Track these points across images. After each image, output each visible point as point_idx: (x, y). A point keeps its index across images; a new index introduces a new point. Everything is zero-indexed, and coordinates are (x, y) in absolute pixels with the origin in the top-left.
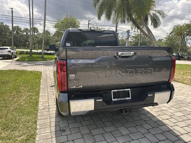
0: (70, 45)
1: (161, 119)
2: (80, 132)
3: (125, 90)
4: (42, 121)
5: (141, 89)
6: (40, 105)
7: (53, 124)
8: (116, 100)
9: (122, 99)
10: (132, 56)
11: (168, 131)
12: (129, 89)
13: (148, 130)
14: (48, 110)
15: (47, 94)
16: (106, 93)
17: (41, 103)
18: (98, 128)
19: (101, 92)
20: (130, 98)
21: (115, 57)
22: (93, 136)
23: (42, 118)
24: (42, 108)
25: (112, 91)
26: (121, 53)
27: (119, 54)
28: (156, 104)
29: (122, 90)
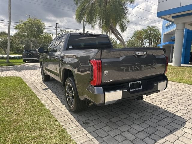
0: (72, 48)
1: (156, 105)
2: (102, 122)
3: (138, 82)
4: (61, 119)
5: (147, 81)
6: (47, 107)
7: (74, 120)
8: (132, 90)
9: (136, 89)
10: (145, 55)
11: (165, 112)
12: (140, 81)
13: (151, 113)
14: (59, 110)
15: (46, 97)
16: (125, 85)
17: (47, 105)
18: (114, 117)
19: (122, 85)
20: (141, 88)
21: (134, 56)
22: (115, 123)
23: (59, 116)
24: (51, 108)
25: (129, 83)
26: (138, 53)
27: (137, 54)
28: (159, 91)
29: (135, 82)
